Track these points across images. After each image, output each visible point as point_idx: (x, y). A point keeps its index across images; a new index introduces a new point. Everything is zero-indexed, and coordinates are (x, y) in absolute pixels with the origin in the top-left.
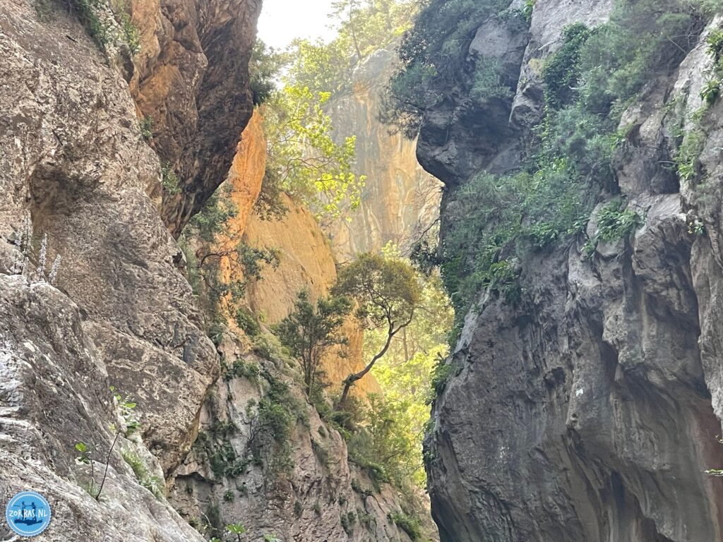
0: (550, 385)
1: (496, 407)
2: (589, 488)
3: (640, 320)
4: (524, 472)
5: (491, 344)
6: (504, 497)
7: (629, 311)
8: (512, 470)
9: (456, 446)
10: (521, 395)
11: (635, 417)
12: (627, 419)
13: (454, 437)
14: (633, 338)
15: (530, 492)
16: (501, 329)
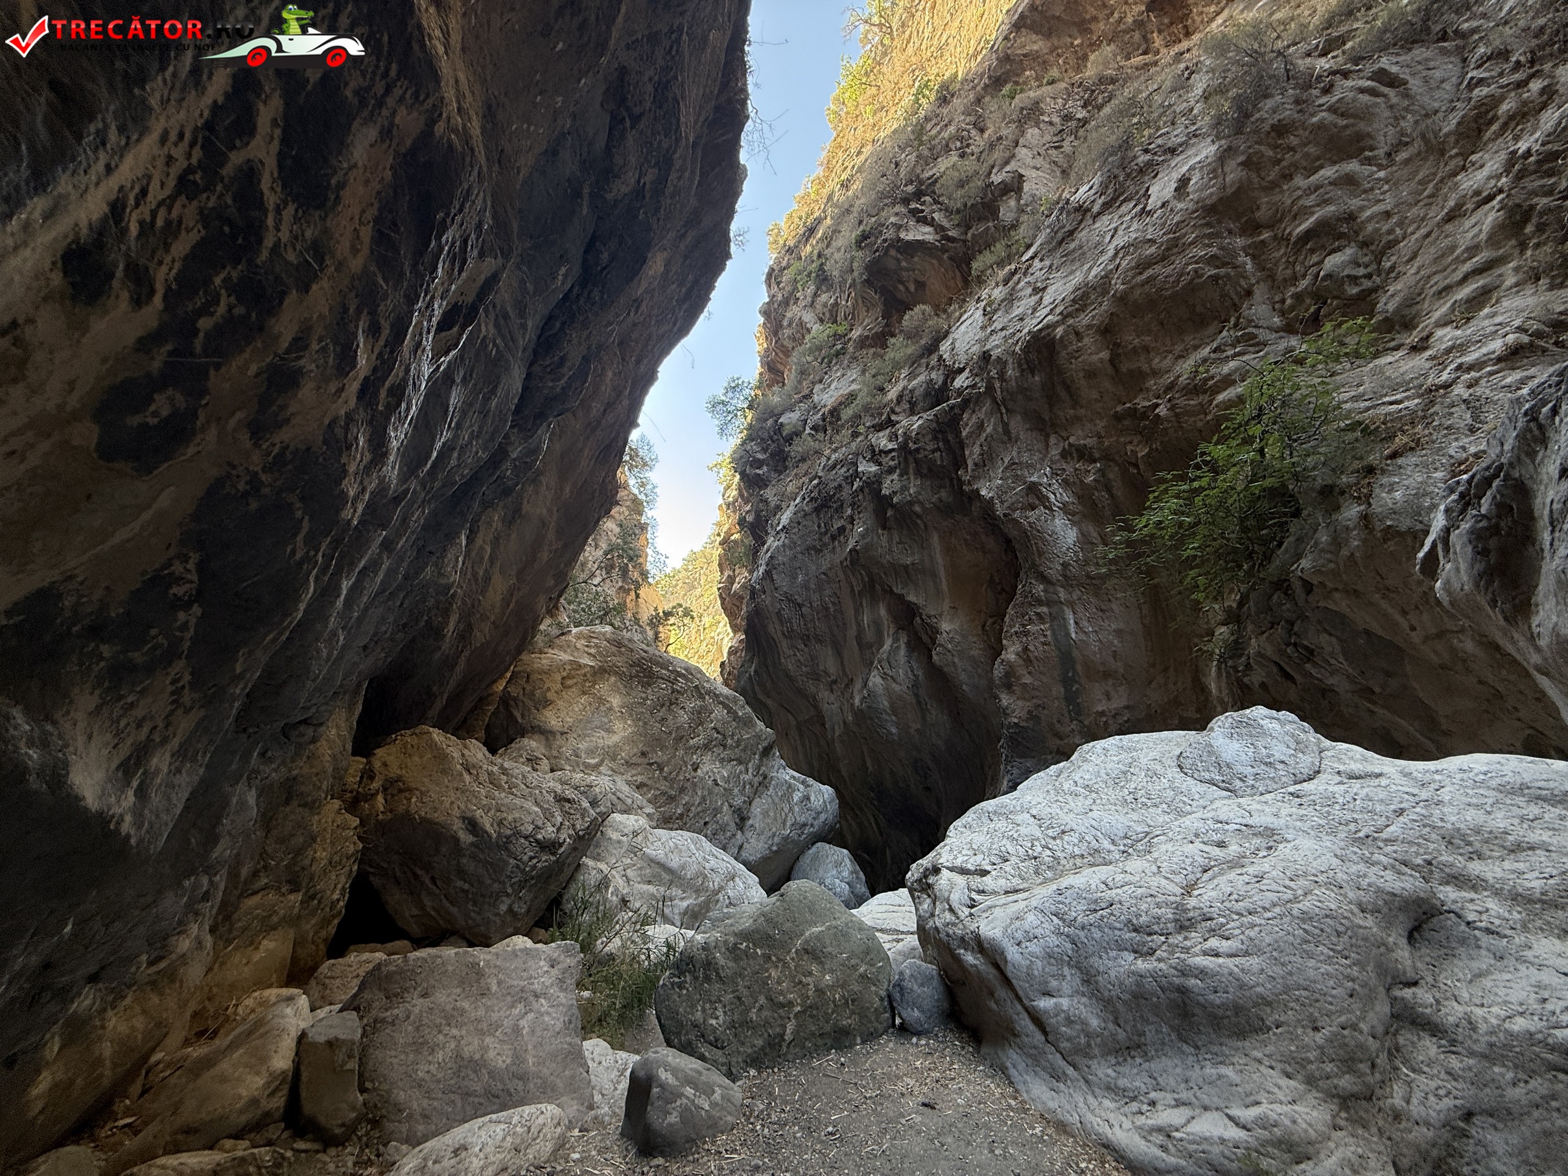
0: (833, 538)
1: (800, 556)
2: (852, 590)
3: (909, 479)
4: (813, 586)
5: (799, 523)
6: (799, 601)
7: (901, 475)
8: (806, 586)
9: (775, 577)
10: (814, 548)
11: (896, 538)
12: (890, 540)
13: (774, 572)
14: (904, 488)
15: (815, 597)
16: (805, 515)
